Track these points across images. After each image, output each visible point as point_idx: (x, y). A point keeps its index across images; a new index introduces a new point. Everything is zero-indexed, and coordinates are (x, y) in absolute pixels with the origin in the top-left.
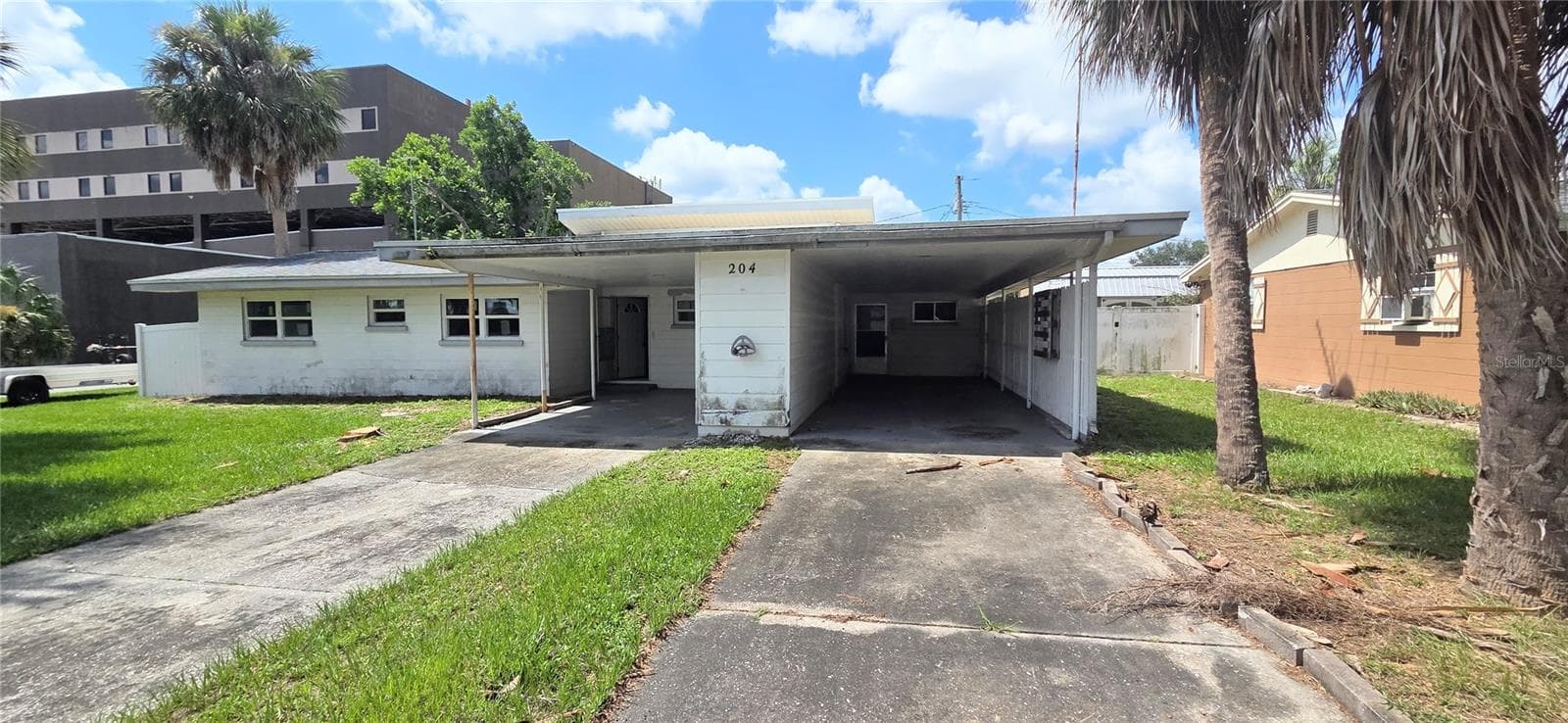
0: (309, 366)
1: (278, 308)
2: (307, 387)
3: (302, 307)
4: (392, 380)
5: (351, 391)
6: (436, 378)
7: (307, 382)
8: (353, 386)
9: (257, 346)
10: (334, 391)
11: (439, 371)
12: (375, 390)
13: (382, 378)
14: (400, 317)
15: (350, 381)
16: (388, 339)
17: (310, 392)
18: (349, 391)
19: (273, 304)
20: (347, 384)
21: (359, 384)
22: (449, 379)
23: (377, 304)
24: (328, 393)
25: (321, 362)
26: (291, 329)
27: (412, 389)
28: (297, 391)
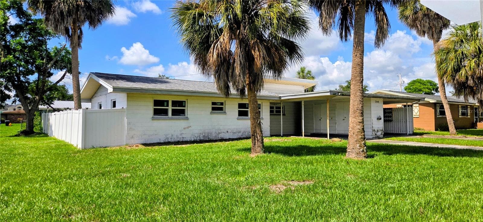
0: (184, 129)
1: (170, 104)
2: (183, 138)
3: (181, 103)
4: (219, 133)
5: (202, 139)
6: (235, 132)
7: (184, 136)
8: (204, 136)
9: (160, 120)
10: (195, 139)
11: (237, 129)
12: (212, 137)
13: (216, 133)
14: (221, 109)
15: (203, 134)
16: (218, 117)
17: (185, 140)
18: (202, 138)
19: (168, 102)
20: (201, 136)
21: (206, 135)
22: (240, 132)
23: (213, 103)
24: (193, 140)
25: (190, 127)
26: (176, 113)
27: (227, 136)
28: (178, 139)
